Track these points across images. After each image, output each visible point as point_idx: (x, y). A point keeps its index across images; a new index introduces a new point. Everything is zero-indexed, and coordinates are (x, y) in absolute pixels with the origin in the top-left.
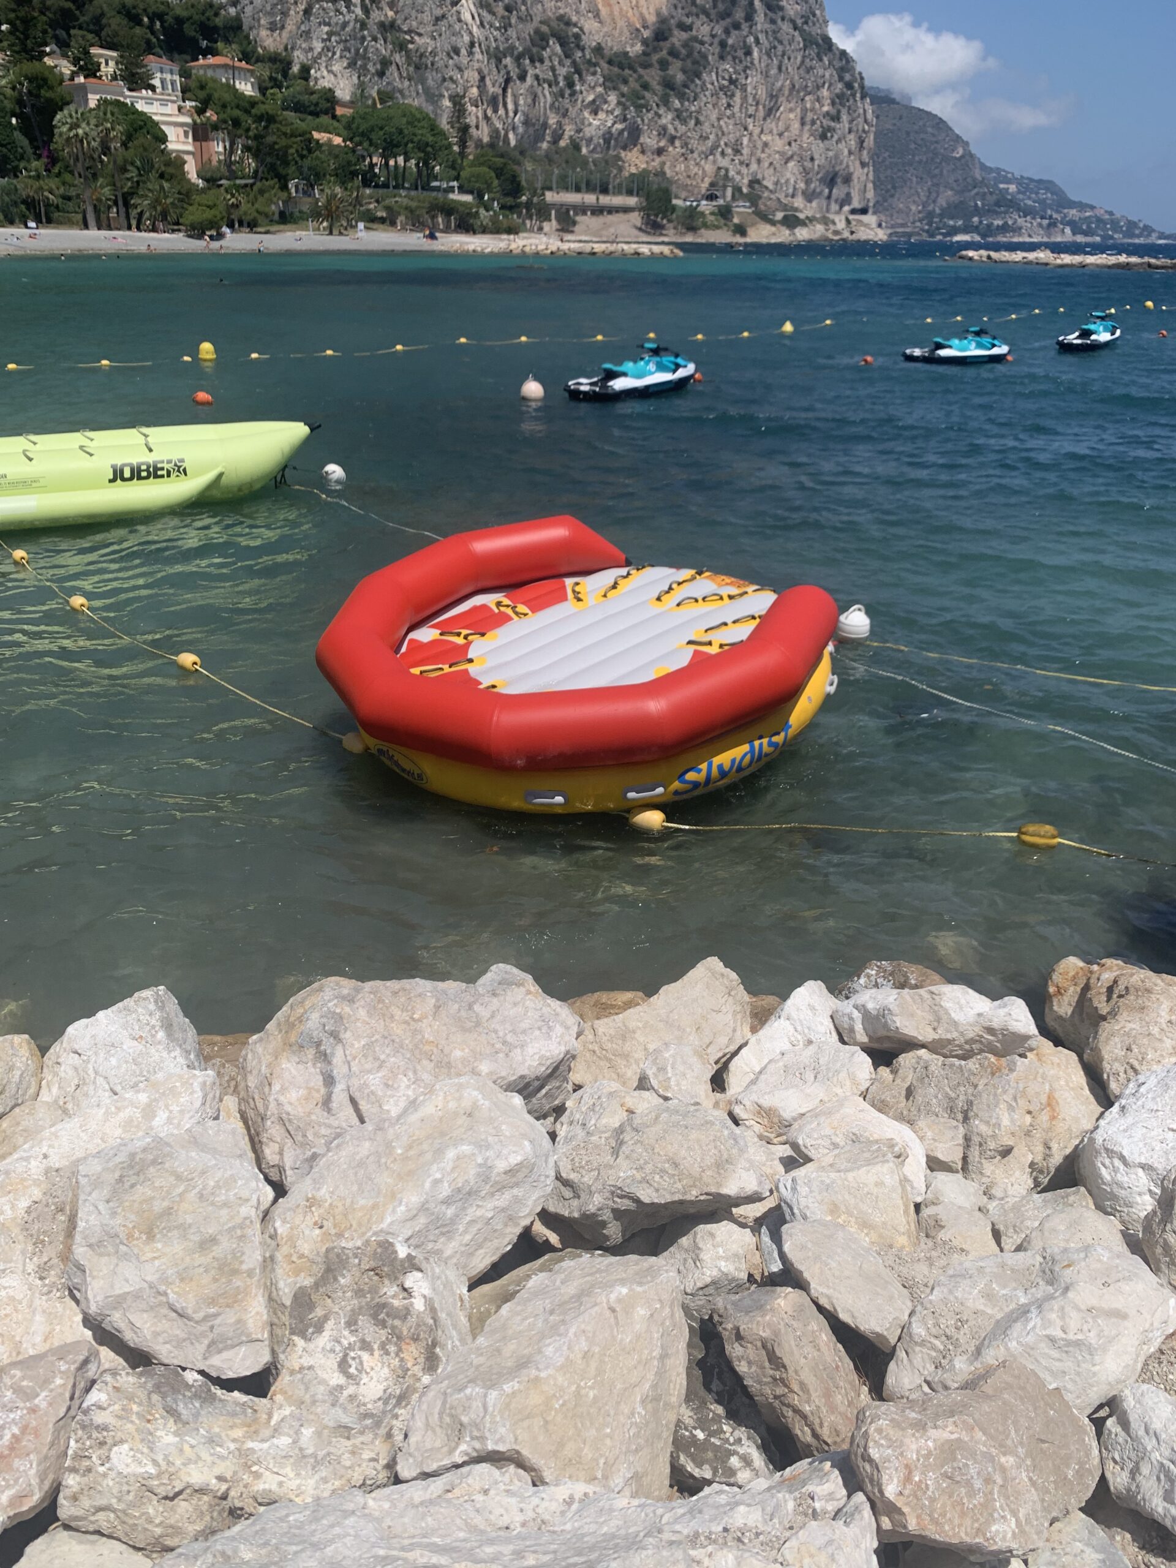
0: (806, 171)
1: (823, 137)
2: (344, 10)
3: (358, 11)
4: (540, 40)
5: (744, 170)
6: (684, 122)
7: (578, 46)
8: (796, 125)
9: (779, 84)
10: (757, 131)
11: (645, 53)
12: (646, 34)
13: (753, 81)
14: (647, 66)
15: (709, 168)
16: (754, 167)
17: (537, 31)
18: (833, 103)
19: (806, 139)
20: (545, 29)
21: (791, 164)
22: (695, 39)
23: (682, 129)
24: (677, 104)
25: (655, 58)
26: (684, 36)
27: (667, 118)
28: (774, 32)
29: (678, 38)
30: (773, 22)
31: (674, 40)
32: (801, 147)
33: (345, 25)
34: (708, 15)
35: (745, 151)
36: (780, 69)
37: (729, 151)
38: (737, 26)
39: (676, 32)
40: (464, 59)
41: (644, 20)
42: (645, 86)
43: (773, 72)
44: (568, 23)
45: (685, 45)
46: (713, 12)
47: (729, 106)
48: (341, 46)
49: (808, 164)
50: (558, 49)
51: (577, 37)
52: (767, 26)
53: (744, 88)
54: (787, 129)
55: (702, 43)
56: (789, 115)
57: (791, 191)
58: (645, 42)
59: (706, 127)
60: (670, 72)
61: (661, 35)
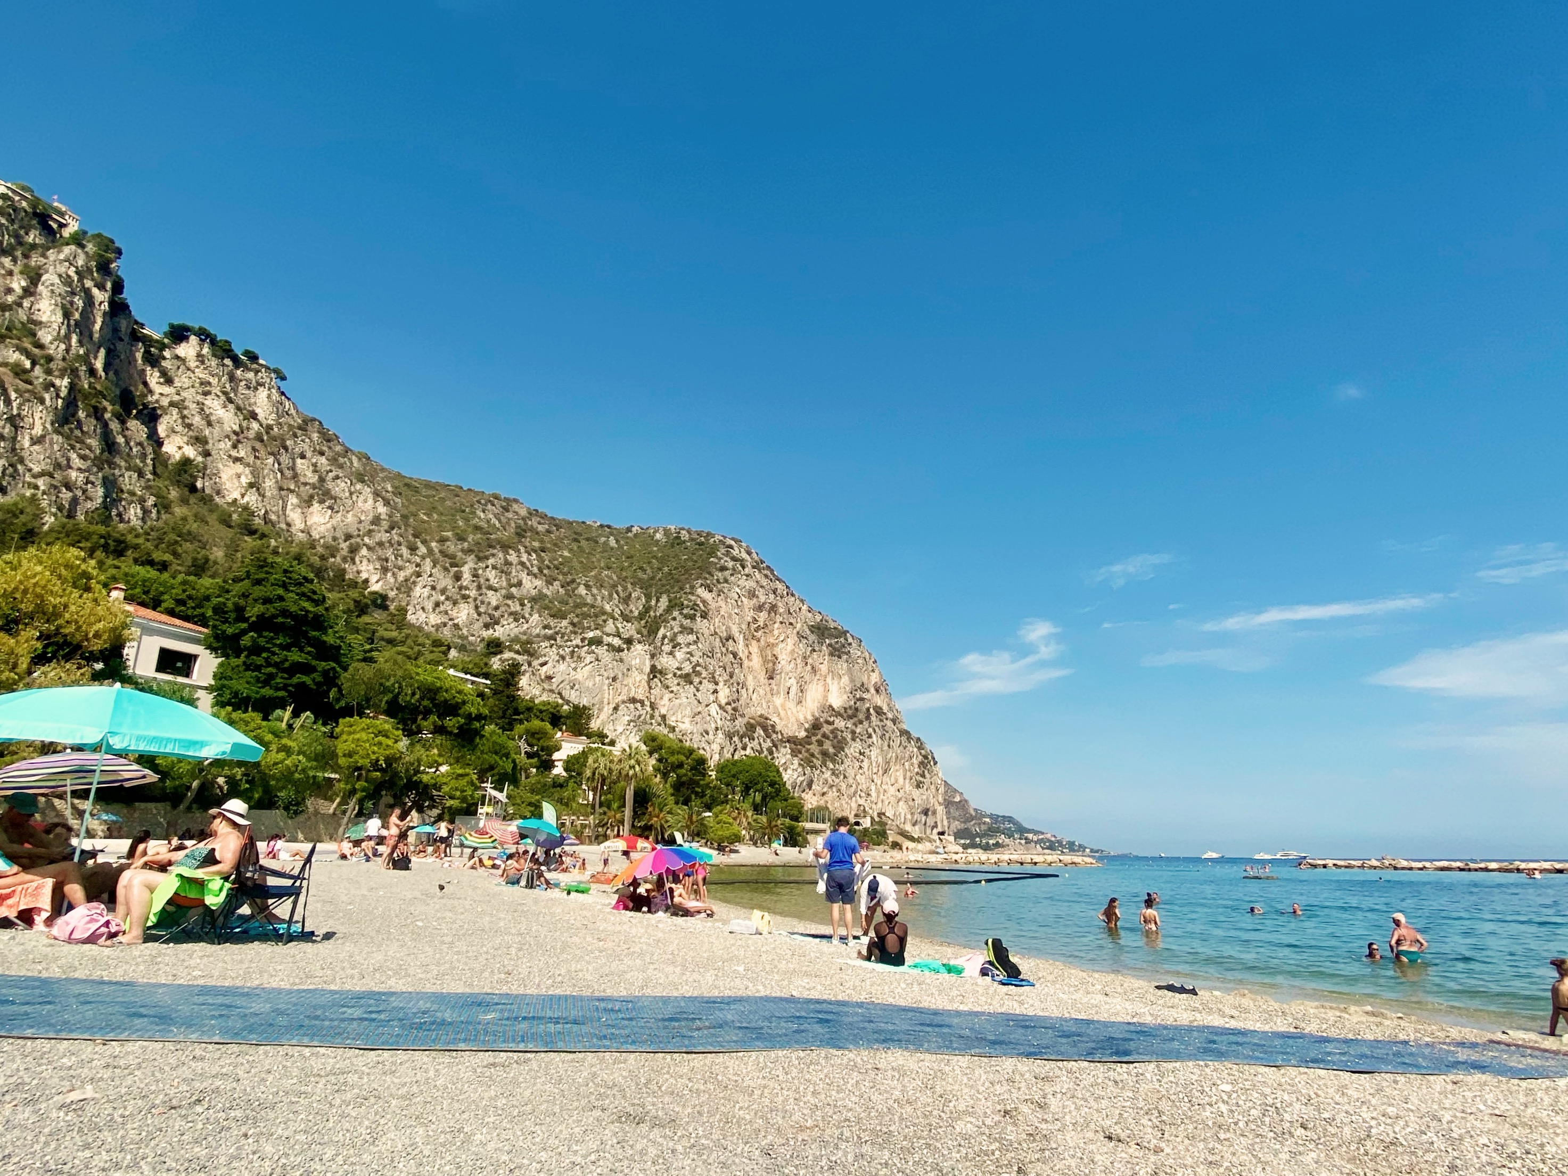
0: (911, 808)
1: (918, 786)
2: (640, 708)
3: (648, 709)
4: (751, 728)
5: (874, 806)
6: (837, 776)
7: (774, 732)
8: (901, 780)
9: (889, 756)
10: (879, 783)
11: (807, 737)
12: (807, 726)
13: (874, 753)
14: (810, 744)
15: (854, 805)
16: (880, 805)
17: (748, 723)
18: (919, 767)
19: (908, 788)
20: (752, 721)
21: (901, 803)
22: (837, 729)
23: (837, 781)
24: (831, 766)
25: (814, 739)
26: (831, 727)
27: (828, 774)
28: (883, 726)
29: (826, 729)
30: (881, 721)
31: (824, 729)
32: (905, 792)
33: (640, 716)
34: (842, 716)
35: (873, 794)
36: (889, 746)
37: (863, 794)
38: (861, 722)
39: (825, 725)
40: (711, 737)
41: (805, 718)
42: (813, 755)
43: (886, 748)
44: (767, 719)
45: (832, 732)
46: (845, 715)
47: (861, 767)
48: (636, 729)
49: (911, 803)
50: (762, 732)
51: (773, 726)
52: (878, 723)
53: (869, 758)
54: (896, 782)
55: (842, 732)
56: (897, 773)
57: (903, 820)
58: (806, 730)
59: (851, 781)
60: (825, 747)
61: (816, 726)
